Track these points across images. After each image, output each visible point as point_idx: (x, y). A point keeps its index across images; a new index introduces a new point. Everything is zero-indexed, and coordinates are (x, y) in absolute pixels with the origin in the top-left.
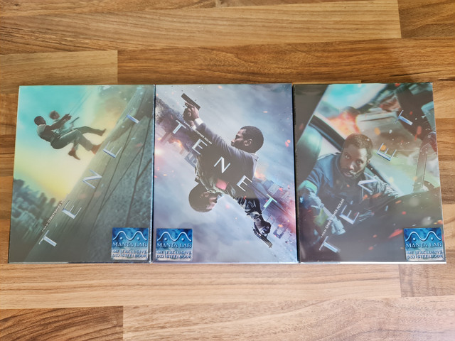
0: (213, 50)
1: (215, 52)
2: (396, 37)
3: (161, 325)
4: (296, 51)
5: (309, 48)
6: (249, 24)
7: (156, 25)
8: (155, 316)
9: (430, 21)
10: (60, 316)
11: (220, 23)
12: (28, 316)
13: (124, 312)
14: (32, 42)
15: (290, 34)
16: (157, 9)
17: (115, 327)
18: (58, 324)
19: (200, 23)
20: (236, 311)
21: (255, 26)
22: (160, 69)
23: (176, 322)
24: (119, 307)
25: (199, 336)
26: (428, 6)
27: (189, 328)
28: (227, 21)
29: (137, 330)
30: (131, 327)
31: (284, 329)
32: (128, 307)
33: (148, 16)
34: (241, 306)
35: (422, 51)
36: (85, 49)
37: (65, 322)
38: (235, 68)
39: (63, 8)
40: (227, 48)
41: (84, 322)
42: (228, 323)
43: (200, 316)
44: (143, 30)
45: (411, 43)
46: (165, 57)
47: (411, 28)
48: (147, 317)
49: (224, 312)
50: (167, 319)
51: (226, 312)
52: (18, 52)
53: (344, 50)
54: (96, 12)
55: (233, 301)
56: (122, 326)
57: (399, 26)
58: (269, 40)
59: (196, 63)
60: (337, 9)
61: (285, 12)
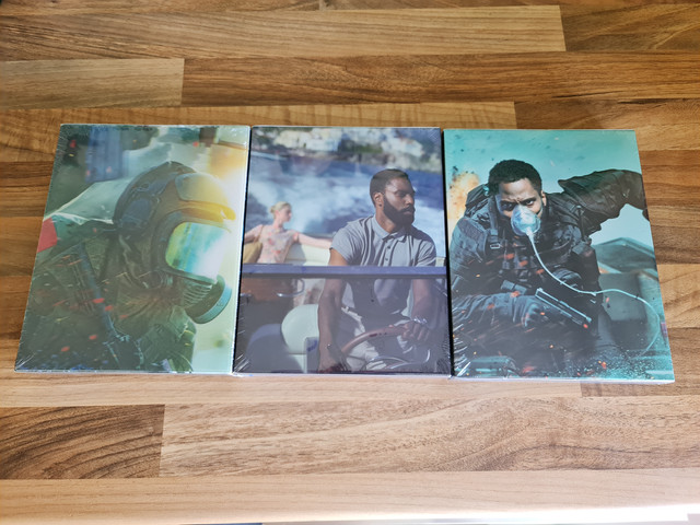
0: (313, 60)
1: (316, 63)
2: (559, 49)
3: (221, 435)
4: (426, 64)
5: (443, 61)
6: (364, 30)
7: (238, 30)
8: (211, 421)
9: (604, 30)
10: (66, 418)
11: (325, 28)
12: (18, 418)
13: (166, 413)
14: (70, 46)
15: (418, 44)
16: (240, 10)
17: (150, 436)
18: (61, 432)
19: (297, 29)
20: (334, 414)
21: (370, 33)
22: (240, 83)
23: (244, 430)
24: (158, 406)
25: (278, 452)
26: (599, 13)
27: (263, 439)
28: (334, 26)
29: (183, 441)
30: (174, 437)
31: (407, 444)
32: (173, 406)
33: (228, 19)
34: (343, 407)
35: (595, 67)
36: (140, 55)
37: (73, 428)
38: (343, 84)
39: (117, 7)
40: (333, 60)
41: (103, 428)
42: (322, 433)
43: (280, 421)
44: (220, 35)
45: (580, 57)
46: (249, 69)
47: (579, 39)
48: (200, 421)
49: (317, 416)
50: (229, 426)
51: (320, 415)
52: (50, 58)
53: (490, 65)
54: (160, 12)
55: (331, 399)
56: (161, 434)
57: (563, 37)
58: (390, 51)
59: (290, 76)
60: (480, 16)
61: (411, 18)
